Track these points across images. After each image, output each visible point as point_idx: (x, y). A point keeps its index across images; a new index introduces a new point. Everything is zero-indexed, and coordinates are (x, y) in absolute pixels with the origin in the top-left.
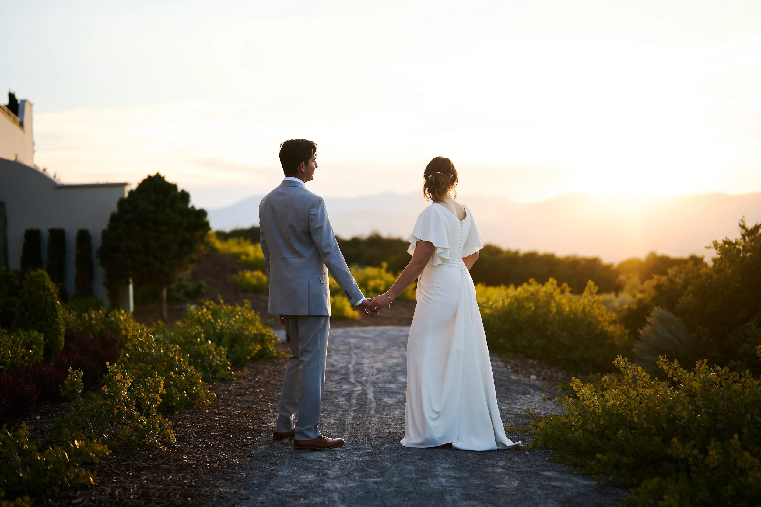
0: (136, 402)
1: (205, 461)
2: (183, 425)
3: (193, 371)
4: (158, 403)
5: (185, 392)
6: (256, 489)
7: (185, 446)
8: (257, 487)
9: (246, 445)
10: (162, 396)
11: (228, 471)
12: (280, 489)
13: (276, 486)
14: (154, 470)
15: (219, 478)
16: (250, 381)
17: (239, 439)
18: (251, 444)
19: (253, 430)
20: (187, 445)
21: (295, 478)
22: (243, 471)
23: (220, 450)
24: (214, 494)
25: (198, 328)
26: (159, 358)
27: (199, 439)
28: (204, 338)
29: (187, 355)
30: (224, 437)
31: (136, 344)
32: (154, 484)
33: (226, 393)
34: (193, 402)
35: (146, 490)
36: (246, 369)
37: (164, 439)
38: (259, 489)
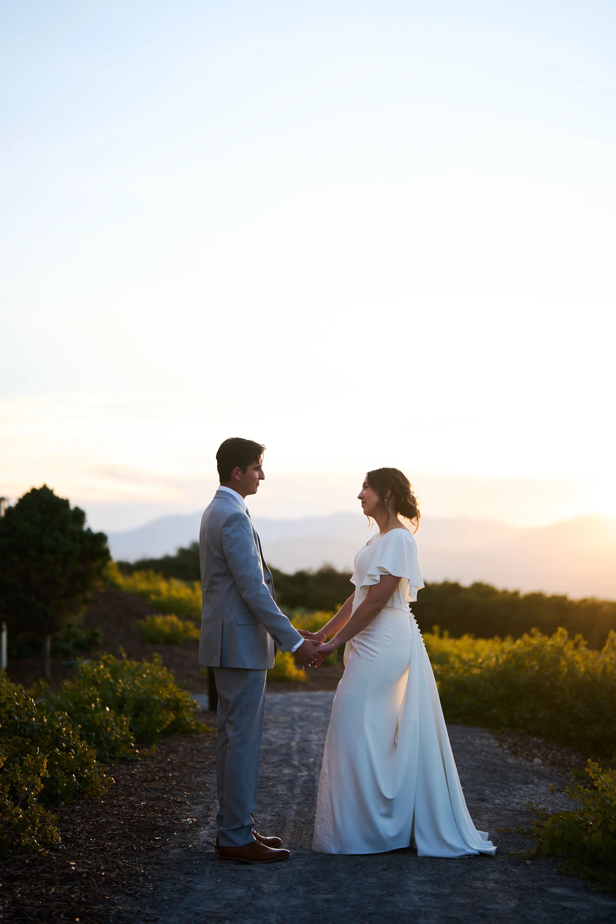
0: (10, 788)
1: (99, 869)
2: (70, 820)
3: (85, 748)
4: (39, 790)
5: (73, 775)
6: (166, 907)
7: (73, 849)
8: (168, 905)
9: (153, 849)
10: (43, 780)
11: (130, 883)
12: (198, 908)
13: (192, 904)
14: (32, 881)
15: (117, 892)
16: (161, 762)
17: (144, 840)
18: (160, 847)
19: (164, 828)
20: (75, 848)
21: (218, 894)
22: (149, 883)
23: (119, 854)
24: (111, 913)
25: (93, 690)
26: (41, 730)
27: (91, 840)
28: (100, 703)
29: (77, 725)
30: (124, 837)
31: (12, 711)
32: (31, 899)
33: (129, 777)
34: (84, 789)
35: (21, 907)
36: (154, 746)
37: (46, 838)
38: (170, 908)
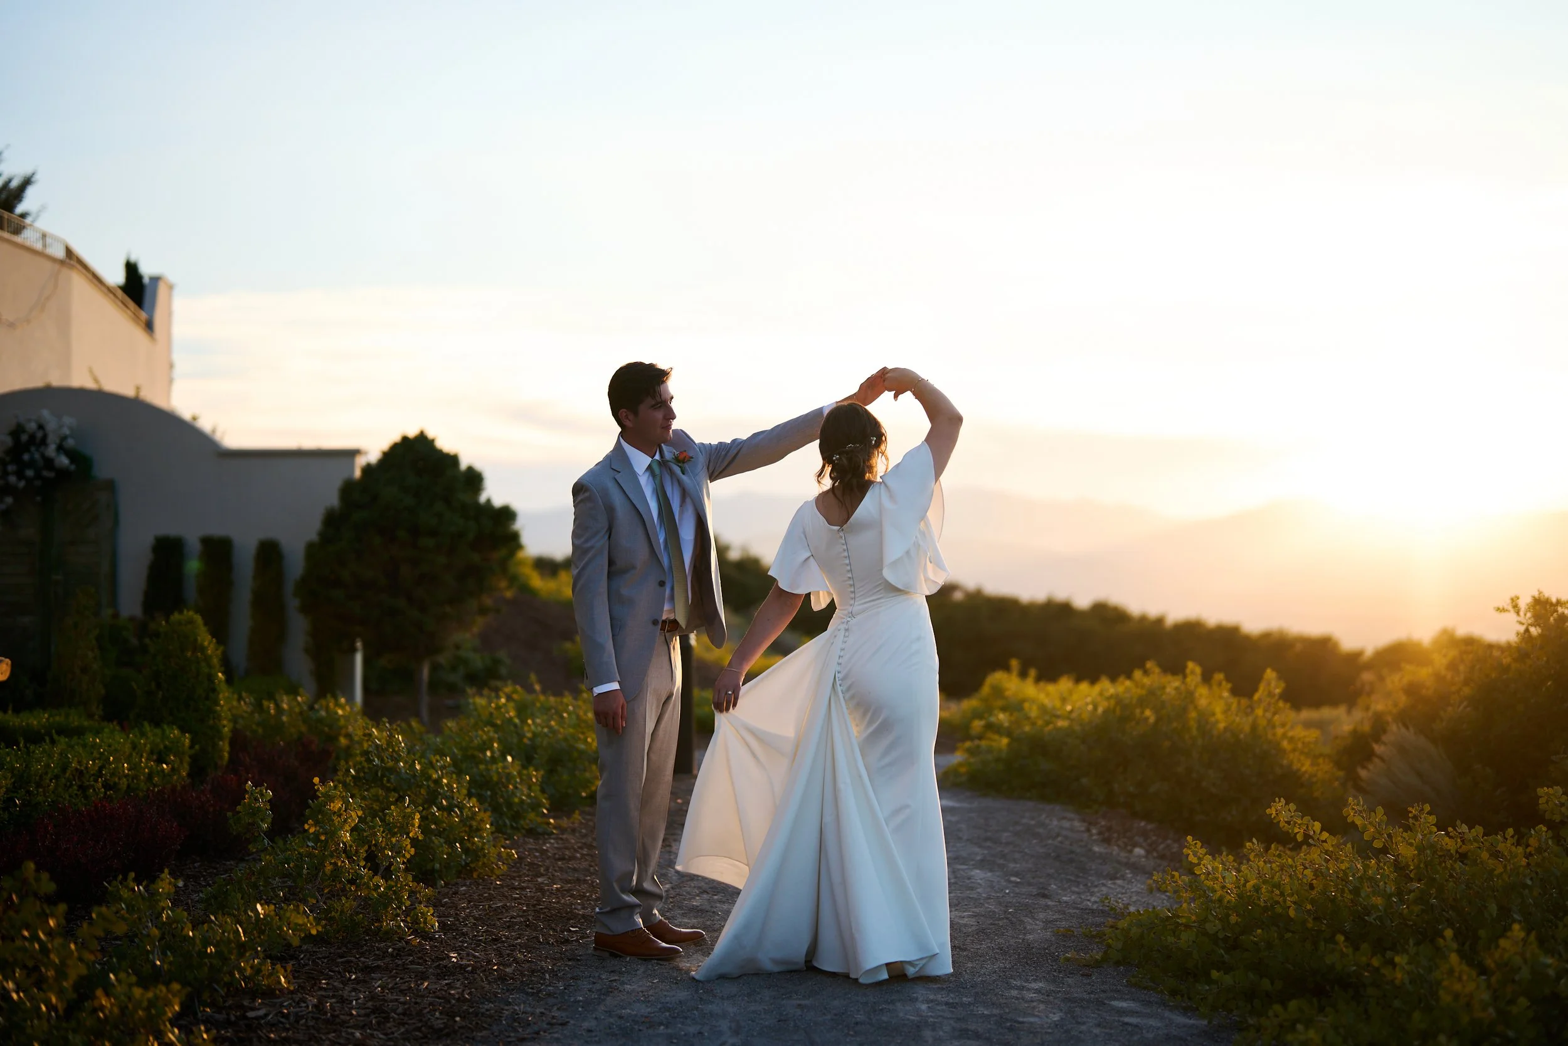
0: (366, 851)
1: (489, 962)
2: (451, 903)
3: (475, 807)
4: (408, 856)
5: (457, 844)
6: (580, 1009)
7: (455, 938)
8: (583, 1007)
9: (567, 941)
10: (415, 842)
11: (532, 981)
12: (623, 1011)
13: (616, 1006)
14: (396, 973)
15: (513, 990)
16: (585, 836)
17: (554, 930)
18: (577, 941)
19: (583, 916)
20: (457, 937)
21: (652, 996)
22: (559, 981)
23: (518, 947)
24: (504, 1013)
25: (489, 731)
26: (412, 780)
27: (480, 928)
28: (499, 750)
29: (464, 777)
30: (527, 926)
31: (371, 752)
32: (395, 994)
33: (537, 854)
34: (472, 865)
35: (381, 1003)
36: (577, 815)
37: (417, 923)
38: (586, 1010)
